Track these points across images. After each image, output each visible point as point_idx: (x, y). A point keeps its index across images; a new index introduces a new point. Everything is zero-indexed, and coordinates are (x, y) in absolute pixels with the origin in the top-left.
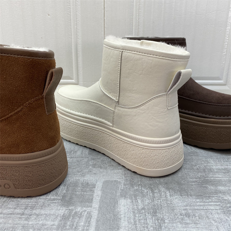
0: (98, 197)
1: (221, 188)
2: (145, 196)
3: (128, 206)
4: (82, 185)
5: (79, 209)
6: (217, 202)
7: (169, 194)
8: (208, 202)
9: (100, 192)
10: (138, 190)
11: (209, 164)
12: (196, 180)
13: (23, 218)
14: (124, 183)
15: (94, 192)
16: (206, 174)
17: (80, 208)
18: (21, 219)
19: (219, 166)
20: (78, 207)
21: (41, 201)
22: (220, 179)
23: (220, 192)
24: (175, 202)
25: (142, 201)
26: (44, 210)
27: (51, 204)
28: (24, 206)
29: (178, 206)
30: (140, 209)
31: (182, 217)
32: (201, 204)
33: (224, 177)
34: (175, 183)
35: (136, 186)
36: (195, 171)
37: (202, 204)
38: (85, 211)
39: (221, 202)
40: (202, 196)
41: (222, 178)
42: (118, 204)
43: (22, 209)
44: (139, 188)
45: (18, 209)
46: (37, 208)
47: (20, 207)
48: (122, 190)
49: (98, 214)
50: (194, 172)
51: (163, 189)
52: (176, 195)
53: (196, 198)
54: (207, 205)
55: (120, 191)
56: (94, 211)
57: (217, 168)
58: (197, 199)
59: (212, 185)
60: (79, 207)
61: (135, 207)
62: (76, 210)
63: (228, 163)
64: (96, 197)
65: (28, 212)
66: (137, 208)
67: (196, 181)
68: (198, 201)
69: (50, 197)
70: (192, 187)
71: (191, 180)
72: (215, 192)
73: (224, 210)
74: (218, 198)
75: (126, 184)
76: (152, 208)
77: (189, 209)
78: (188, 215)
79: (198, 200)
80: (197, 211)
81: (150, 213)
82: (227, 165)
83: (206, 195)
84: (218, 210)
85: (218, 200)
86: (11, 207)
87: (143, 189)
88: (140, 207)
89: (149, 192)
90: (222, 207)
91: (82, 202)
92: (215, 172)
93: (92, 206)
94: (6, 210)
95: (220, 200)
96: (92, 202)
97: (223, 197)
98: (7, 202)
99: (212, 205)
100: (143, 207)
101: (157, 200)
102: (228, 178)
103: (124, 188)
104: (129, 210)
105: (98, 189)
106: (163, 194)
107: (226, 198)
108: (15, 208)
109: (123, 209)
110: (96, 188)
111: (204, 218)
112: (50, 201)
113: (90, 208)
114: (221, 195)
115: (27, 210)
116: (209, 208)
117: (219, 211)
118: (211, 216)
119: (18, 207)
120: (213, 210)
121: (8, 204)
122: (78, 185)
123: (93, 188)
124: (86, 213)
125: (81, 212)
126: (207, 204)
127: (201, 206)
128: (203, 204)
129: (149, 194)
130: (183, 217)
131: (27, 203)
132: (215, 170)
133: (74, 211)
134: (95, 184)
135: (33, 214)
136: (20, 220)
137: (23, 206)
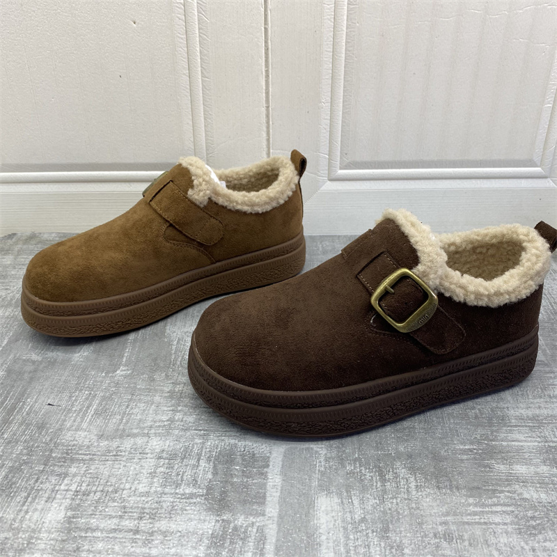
0: (275, 490)
1: (521, 469)
2: (368, 490)
3: (334, 514)
4: (243, 460)
5: (241, 520)
6: (509, 505)
7: (414, 484)
8: (492, 505)
9: (279, 477)
10: (354, 473)
11: (501, 404)
12: (472, 447)
13: (139, 541)
14: (326, 454)
15: (268, 478)
16: (492, 433)
17: (243, 517)
18: (136, 542)
19: (522, 409)
20: (239, 515)
21: (166, 499)
22: (521, 444)
23: (518, 480)
24: (425, 504)
25: (362, 501)
26: (176, 523)
27: (188, 508)
28: (136, 512)
29: (431, 515)
30: (357, 521)
31: (436, 541)
32: (476, 509)
33: (530, 439)
34: (426, 456)
35: (349, 464)
36: (471, 422)
37: (478, 509)
38: (253, 523)
39: (516, 505)
40: (479, 488)
41: (525, 441)
42: (316, 508)
43: (135, 520)
44: (354, 469)
45: (126, 520)
46: (161, 517)
47: (130, 514)
48: (323, 474)
49: (277, 533)
50: (469, 427)
51: (403, 472)
52: (428, 487)
53: (466, 496)
54: (487, 513)
55: (317, 475)
56: (270, 526)
57: (517, 413)
58: (470, 497)
59: (504, 460)
60: (241, 515)
61: (348, 515)
62: (236, 522)
63: (542, 400)
64: (272, 490)
65: (144, 525)
66: (352, 518)
67: (471, 451)
68: (471, 502)
69: (183, 490)
70: (463, 465)
71: (462, 447)
72: (507, 480)
73: (519, 525)
74: (511, 495)
75: (330, 458)
76: (379, 519)
77: (453, 523)
78: (448, 537)
79: (471, 500)
80: (467, 527)
81: (377, 531)
82: (540, 407)
83: (487, 488)
84: (509, 526)
85: (511, 499)
86: (114, 514)
87: (363, 471)
88: (356, 516)
89: (374, 478)
90: (516, 517)
91: (245, 502)
92: (511, 426)
93: (266, 513)
94: (104, 521)
95: (515, 499)
96: (264, 503)
97: (521, 494)
98: (103, 502)
99: (497, 512)
100: (363, 516)
101: (391, 498)
102: (536, 444)
103: (325, 468)
104: (337, 524)
105: (276, 471)
106: (402, 484)
107: (526, 495)
108: (121, 517)
109: (325, 521)
110: (271, 467)
111: (480, 545)
112: (185, 500)
113: (261, 518)
114: (518, 486)
115: (145, 521)
116: (491, 520)
117: (510, 528)
118: (493, 540)
119: (126, 514)
120: (499, 524)
121: (107, 507)
122: (235, 459)
123: (265, 468)
124: (255, 530)
125: (246, 527)
126: (487, 509)
127: (475, 514)
128: (481, 510)
129: (375, 484)
130: (438, 540)
131: (140, 506)
132: (513, 421)
133: (232, 525)
134: (269, 457)
135: (155, 531)
136: (134, 544)
137: (134, 512)
